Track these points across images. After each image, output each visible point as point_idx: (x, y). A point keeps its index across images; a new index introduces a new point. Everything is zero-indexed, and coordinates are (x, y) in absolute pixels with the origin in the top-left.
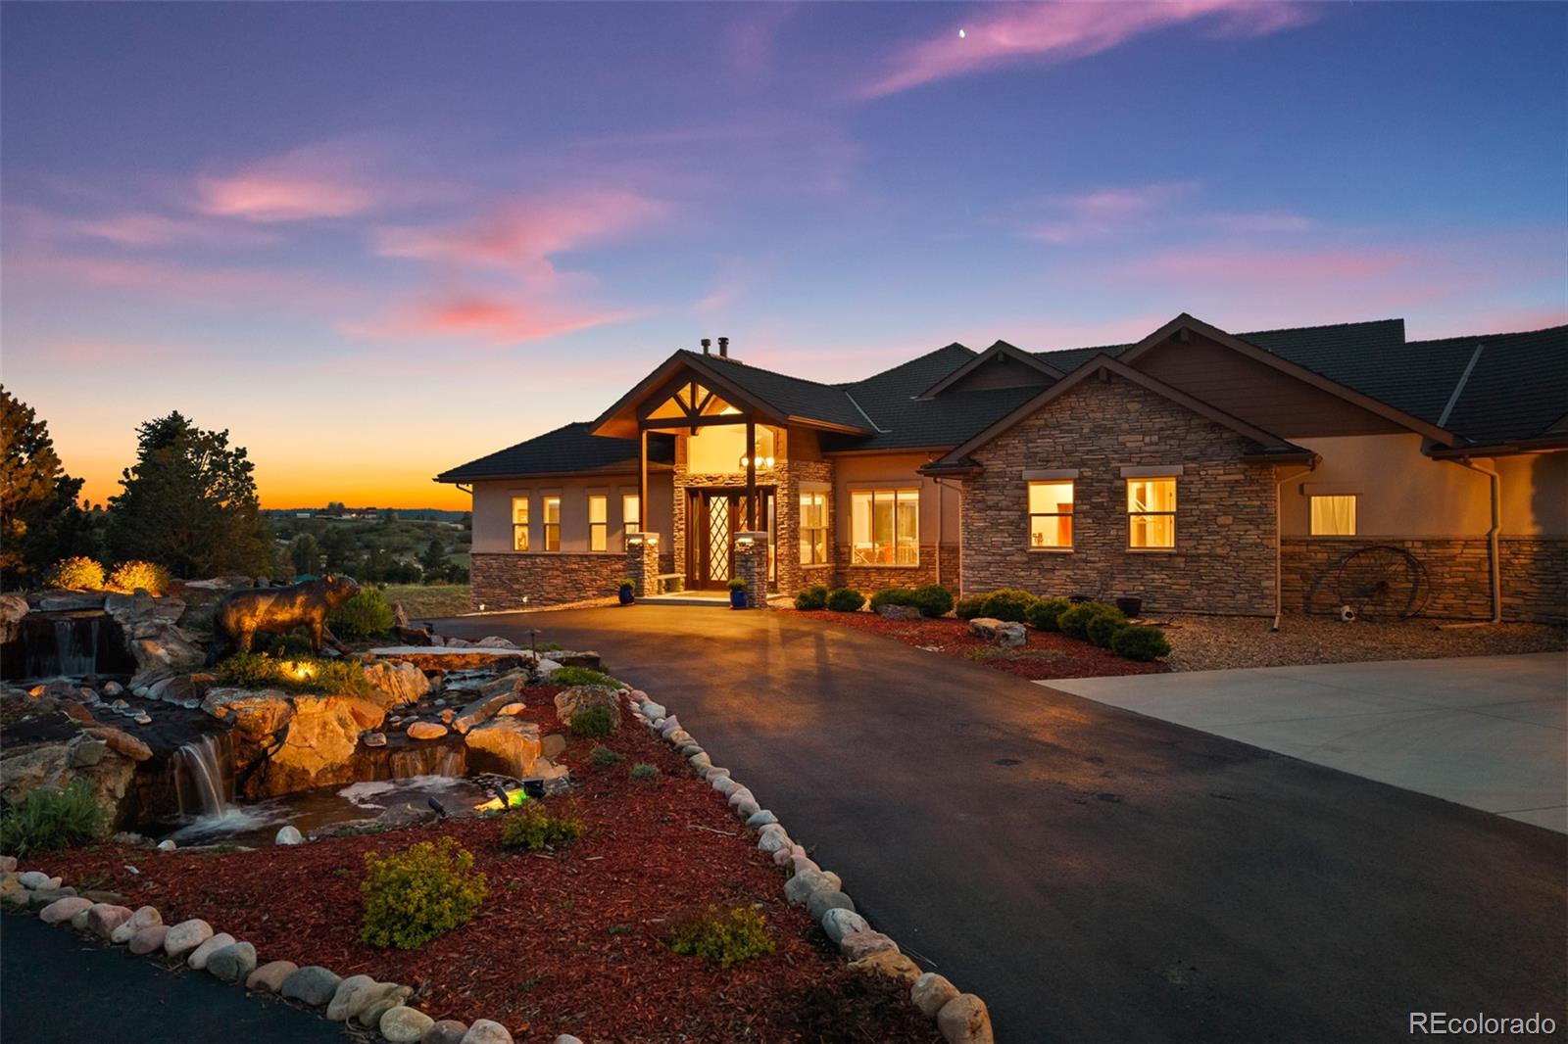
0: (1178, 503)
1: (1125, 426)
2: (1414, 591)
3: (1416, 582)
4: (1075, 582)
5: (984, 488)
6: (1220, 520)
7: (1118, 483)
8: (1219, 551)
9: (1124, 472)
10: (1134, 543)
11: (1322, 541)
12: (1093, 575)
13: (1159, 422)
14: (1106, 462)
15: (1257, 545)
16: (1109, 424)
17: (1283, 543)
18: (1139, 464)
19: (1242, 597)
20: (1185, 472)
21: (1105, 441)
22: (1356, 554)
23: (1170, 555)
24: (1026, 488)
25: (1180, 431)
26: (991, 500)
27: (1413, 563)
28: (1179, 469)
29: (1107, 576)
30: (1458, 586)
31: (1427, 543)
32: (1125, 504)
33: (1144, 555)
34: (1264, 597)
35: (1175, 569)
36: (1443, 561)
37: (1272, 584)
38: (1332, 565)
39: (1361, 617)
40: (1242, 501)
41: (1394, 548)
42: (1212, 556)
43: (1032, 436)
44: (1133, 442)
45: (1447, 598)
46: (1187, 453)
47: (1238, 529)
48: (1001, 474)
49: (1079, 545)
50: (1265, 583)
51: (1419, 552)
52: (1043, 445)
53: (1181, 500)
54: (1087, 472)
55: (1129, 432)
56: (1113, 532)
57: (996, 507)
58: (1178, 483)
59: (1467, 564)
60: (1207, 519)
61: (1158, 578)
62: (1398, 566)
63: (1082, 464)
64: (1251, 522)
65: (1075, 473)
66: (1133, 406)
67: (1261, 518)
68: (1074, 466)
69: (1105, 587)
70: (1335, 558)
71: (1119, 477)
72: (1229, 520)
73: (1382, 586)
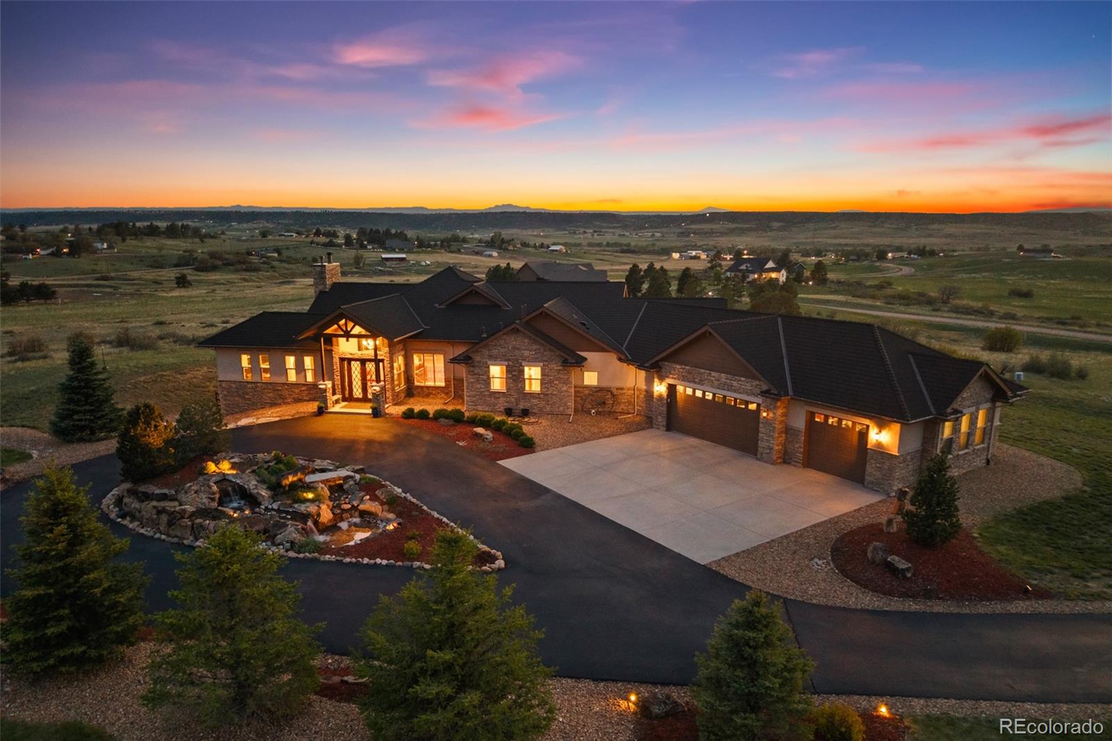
0: (542, 375)
1: (524, 348)
2: (613, 404)
3: (614, 401)
4: (507, 402)
5: (473, 367)
6: (555, 382)
7: (521, 368)
8: (554, 393)
9: (523, 364)
10: (527, 388)
11: (587, 387)
12: (513, 400)
13: (535, 347)
14: (517, 360)
15: (566, 391)
16: (518, 346)
17: (575, 387)
18: (528, 361)
19: (561, 408)
20: (544, 365)
21: (517, 352)
22: (597, 392)
23: (539, 394)
24: (489, 368)
25: (542, 351)
26: (476, 371)
27: (613, 395)
28: (542, 364)
29: (518, 400)
30: (625, 402)
31: (617, 389)
32: (524, 375)
33: (531, 393)
34: (568, 408)
35: (540, 398)
36: (622, 394)
37: (571, 404)
38: (589, 395)
39: (598, 413)
40: (562, 376)
41: (608, 390)
42: (552, 394)
43: (491, 348)
44: (526, 353)
45: (622, 406)
46: (544, 359)
47: (561, 385)
48: (479, 362)
49: (508, 389)
50: (569, 404)
51: (615, 392)
52: (495, 352)
53: (543, 374)
54: (511, 363)
55: (524, 350)
56: (520, 385)
57: (478, 374)
58: (542, 369)
59: (628, 396)
60: (551, 382)
61: (535, 401)
62: (609, 396)
63: (509, 360)
64: (564, 383)
65: (506, 363)
66: (526, 341)
67: (567, 382)
68: (506, 360)
69: (517, 404)
70: (591, 393)
71: (521, 365)
72: (557, 382)
73: (604, 403)
